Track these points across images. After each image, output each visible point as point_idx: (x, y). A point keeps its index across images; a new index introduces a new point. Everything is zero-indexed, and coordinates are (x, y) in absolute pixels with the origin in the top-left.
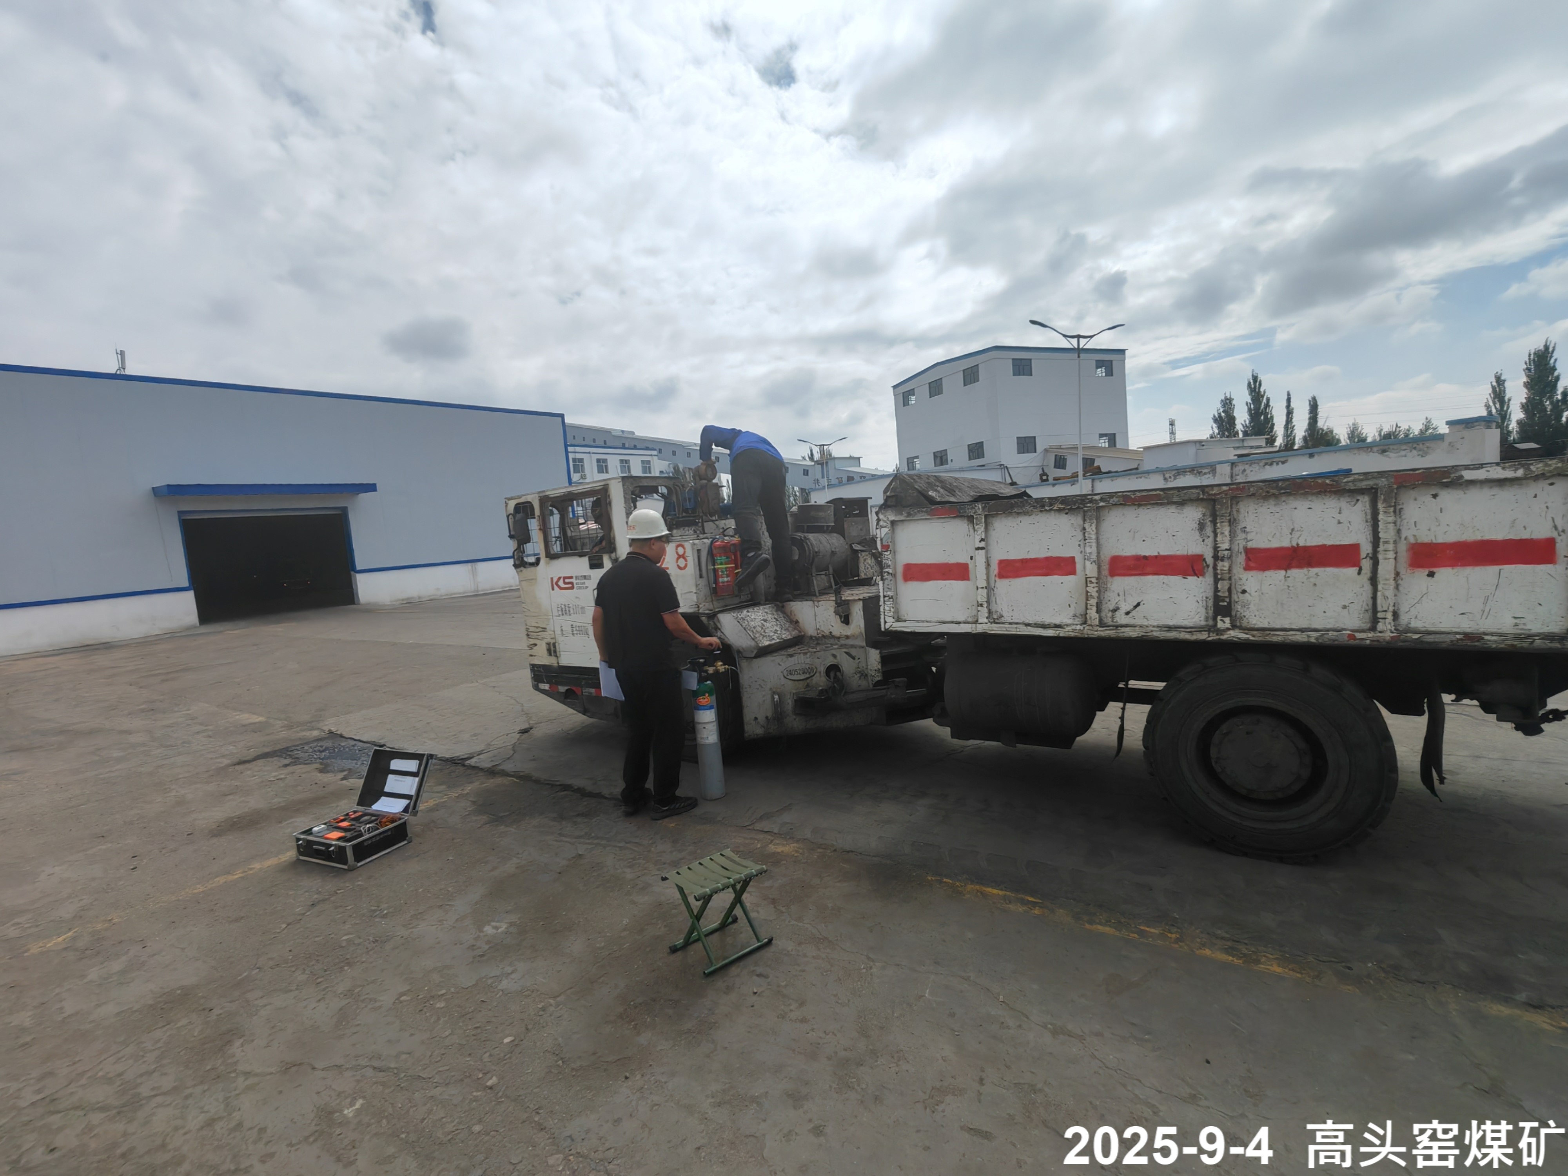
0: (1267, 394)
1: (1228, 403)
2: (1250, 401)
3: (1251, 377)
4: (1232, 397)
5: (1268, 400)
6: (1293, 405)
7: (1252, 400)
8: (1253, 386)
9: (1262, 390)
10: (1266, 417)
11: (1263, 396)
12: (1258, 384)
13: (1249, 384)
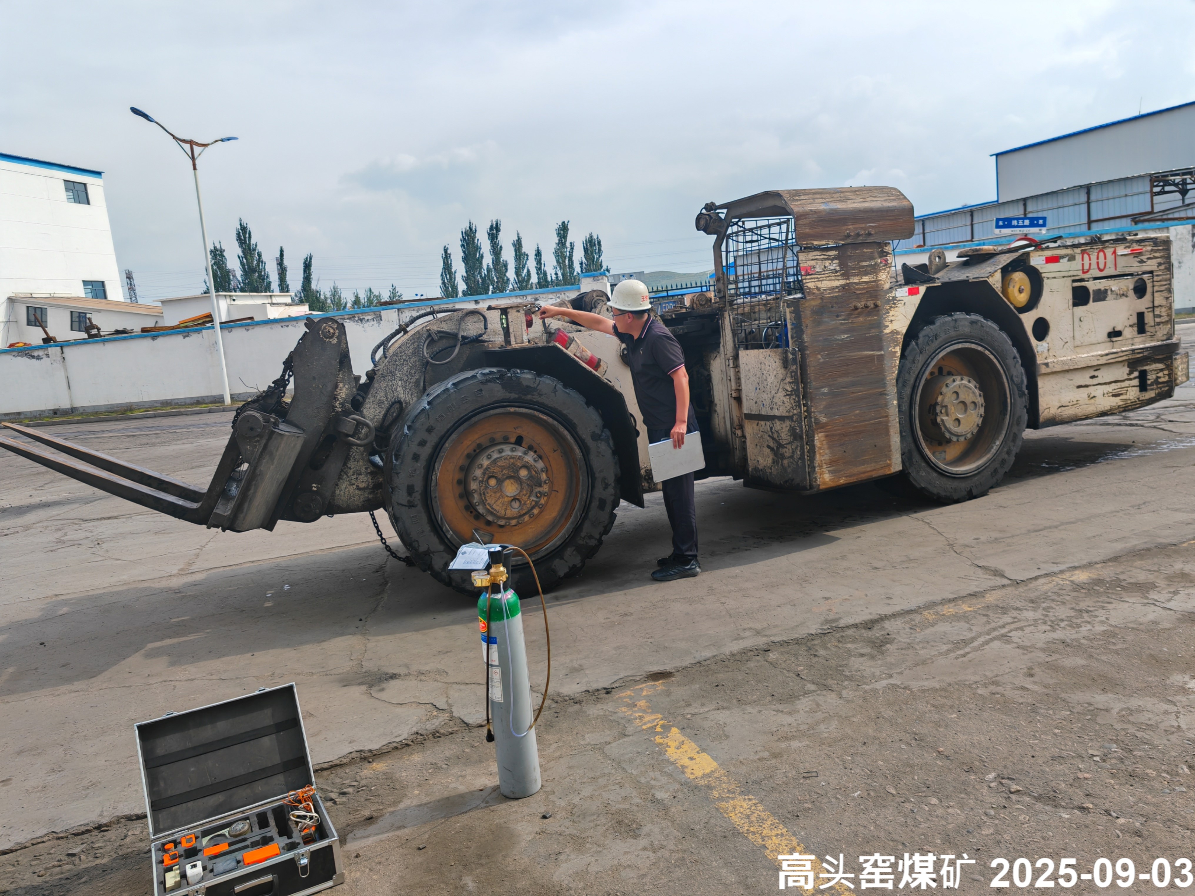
0: (260, 248)
1: (218, 254)
2: (241, 254)
3: (239, 227)
4: (223, 248)
5: (260, 255)
6: (286, 262)
7: (243, 252)
8: (243, 238)
9: (253, 241)
10: (260, 276)
11: (254, 250)
12: (247, 236)
13: (238, 234)
